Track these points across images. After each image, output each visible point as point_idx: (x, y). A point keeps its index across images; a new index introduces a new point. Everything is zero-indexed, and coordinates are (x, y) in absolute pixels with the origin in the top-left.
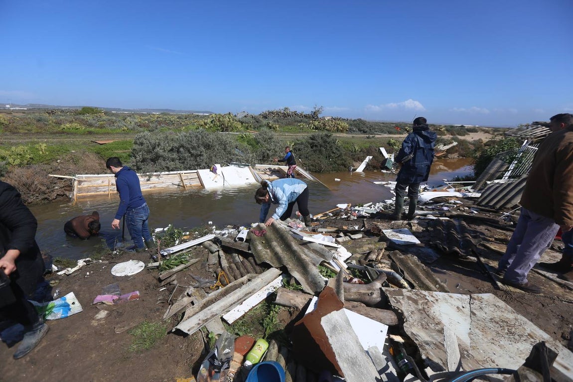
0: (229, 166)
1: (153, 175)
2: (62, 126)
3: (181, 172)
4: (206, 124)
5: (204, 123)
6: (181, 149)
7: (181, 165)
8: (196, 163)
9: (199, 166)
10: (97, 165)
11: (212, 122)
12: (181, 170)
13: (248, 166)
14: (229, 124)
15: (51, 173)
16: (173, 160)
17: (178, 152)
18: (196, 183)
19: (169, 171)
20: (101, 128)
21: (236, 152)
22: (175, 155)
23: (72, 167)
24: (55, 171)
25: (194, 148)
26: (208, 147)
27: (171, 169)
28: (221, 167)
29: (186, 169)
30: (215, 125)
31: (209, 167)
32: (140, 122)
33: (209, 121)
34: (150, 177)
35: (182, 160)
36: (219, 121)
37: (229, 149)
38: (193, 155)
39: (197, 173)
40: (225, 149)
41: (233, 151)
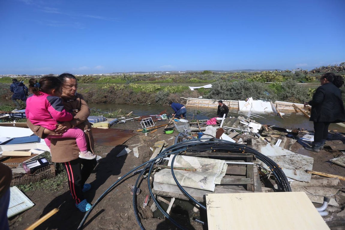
0: (257, 100)
1: (216, 101)
2: (191, 79)
3: (230, 101)
4: (257, 77)
5: (256, 77)
6: (232, 90)
7: (230, 97)
8: (238, 97)
9: (240, 99)
10: (196, 95)
11: (261, 76)
12: (230, 100)
13: (270, 101)
14: (273, 77)
15: (181, 96)
16: (227, 95)
17: (231, 91)
18: (236, 107)
19: (224, 100)
20: (205, 80)
21: (265, 93)
22: (228, 93)
23: (188, 95)
24: (183, 96)
25: (238, 89)
26: (247, 89)
27: (225, 99)
28: (253, 100)
29: (232, 100)
30: (263, 78)
31: (245, 100)
32: (222, 77)
33: (259, 75)
34: (215, 101)
35: (231, 95)
36: (266, 75)
37: (260, 91)
38: (237, 93)
39: (238, 102)
40: (257, 91)
41: (262, 92)
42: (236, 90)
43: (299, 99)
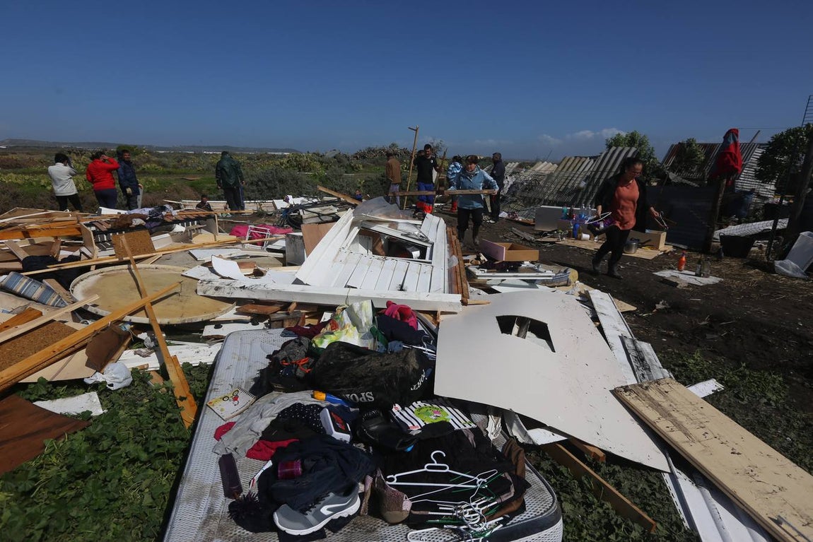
0: (299, 197)
4: (282, 164)
6: (260, 183)
7: (260, 195)
8: (272, 195)
9: (274, 197)
11: (288, 162)
12: (260, 200)
14: (307, 164)
16: (253, 191)
17: (257, 185)
19: (250, 200)
21: (307, 186)
22: (255, 188)
25: (270, 182)
26: (282, 181)
28: (293, 198)
29: (264, 199)
30: (291, 164)
31: (282, 198)
33: (285, 161)
35: (261, 192)
36: (296, 161)
37: (299, 183)
38: (269, 188)
39: (273, 203)
40: (297, 183)
41: (304, 186)
42: (266, 185)
43: (350, 194)
